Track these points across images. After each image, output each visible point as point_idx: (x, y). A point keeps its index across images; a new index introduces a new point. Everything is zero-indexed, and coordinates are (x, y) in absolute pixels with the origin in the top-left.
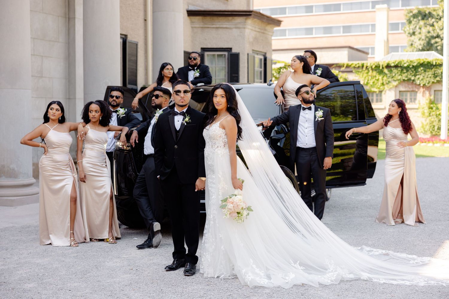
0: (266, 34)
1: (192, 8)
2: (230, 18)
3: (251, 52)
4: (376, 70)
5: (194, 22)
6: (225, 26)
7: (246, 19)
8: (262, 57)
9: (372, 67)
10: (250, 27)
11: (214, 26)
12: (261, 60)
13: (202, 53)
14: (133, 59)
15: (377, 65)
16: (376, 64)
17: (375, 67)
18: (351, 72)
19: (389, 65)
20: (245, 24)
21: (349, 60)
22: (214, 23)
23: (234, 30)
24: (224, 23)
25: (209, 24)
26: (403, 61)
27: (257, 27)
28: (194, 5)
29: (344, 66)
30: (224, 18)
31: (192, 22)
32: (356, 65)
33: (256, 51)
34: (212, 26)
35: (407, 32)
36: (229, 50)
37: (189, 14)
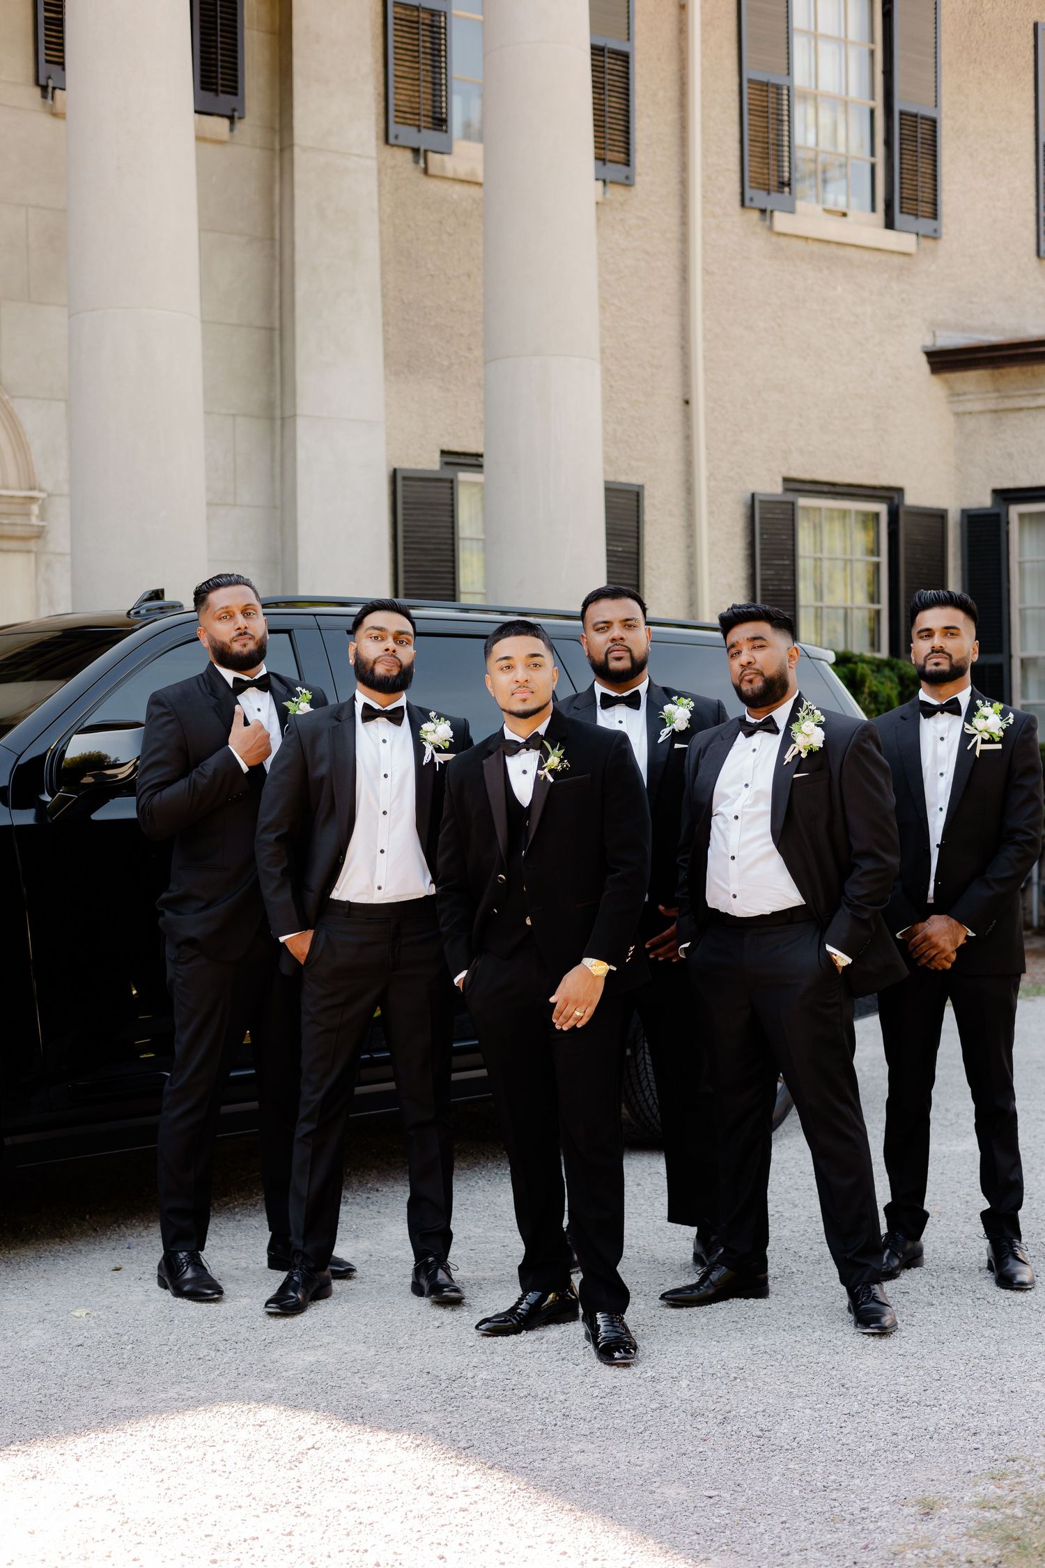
1: (950, 340)
5: (965, 394)
13: (996, 511)
14: (620, 549)
22: (1040, 391)
25: (1020, 396)
31: (954, 395)
34: (1032, 404)
37: (937, 363)
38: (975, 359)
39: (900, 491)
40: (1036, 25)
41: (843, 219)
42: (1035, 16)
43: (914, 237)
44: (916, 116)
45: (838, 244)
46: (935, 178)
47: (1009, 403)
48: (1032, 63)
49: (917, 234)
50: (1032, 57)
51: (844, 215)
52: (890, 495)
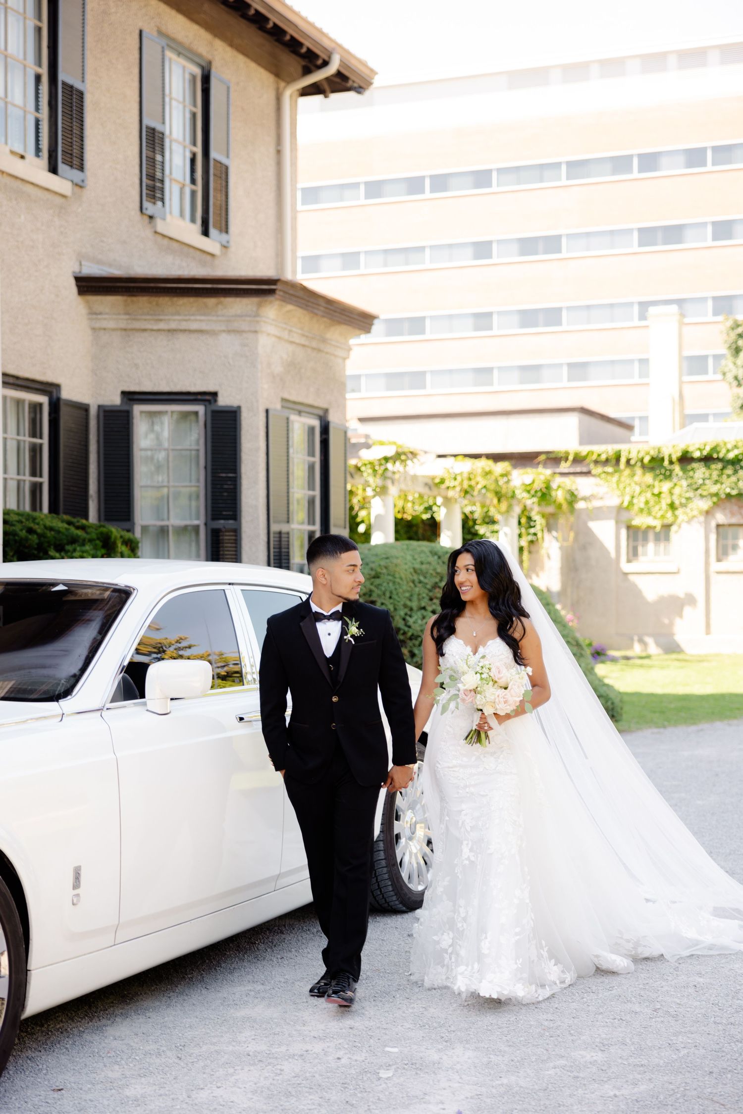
0: (327, 353)
1: (92, 270)
2: (211, 301)
3: (276, 406)
4: (652, 469)
5: (101, 314)
6: (194, 326)
7: (259, 305)
8: (316, 423)
9: (642, 460)
10: (271, 329)
11: (162, 326)
12: (311, 430)
13: (125, 408)
15: (655, 456)
16: (653, 453)
17: (650, 461)
18: (588, 473)
19: (689, 455)
20: (258, 319)
21: (582, 442)
22: (161, 317)
23: (224, 337)
24: (192, 318)
25: (145, 320)
26: (725, 444)
27: (294, 329)
28: (99, 262)
29: (567, 459)
30: (192, 299)
31: (93, 313)
32: (599, 455)
33: (295, 403)
34: (155, 327)
35: (730, 377)
36: (208, 397)
37: (84, 287)
38: (115, 287)
39: (57, 387)
40: (141, 32)
41: (21, 161)
42: (140, 24)
43: (69, 184)
44: (72, 87)
45: (23, 180)
46: (82, 138)
47: (137, 325)
48: (137, 61)
49: (72, 181)
50: (137, 56)
51: (22, 157)
52: (50, 389)
